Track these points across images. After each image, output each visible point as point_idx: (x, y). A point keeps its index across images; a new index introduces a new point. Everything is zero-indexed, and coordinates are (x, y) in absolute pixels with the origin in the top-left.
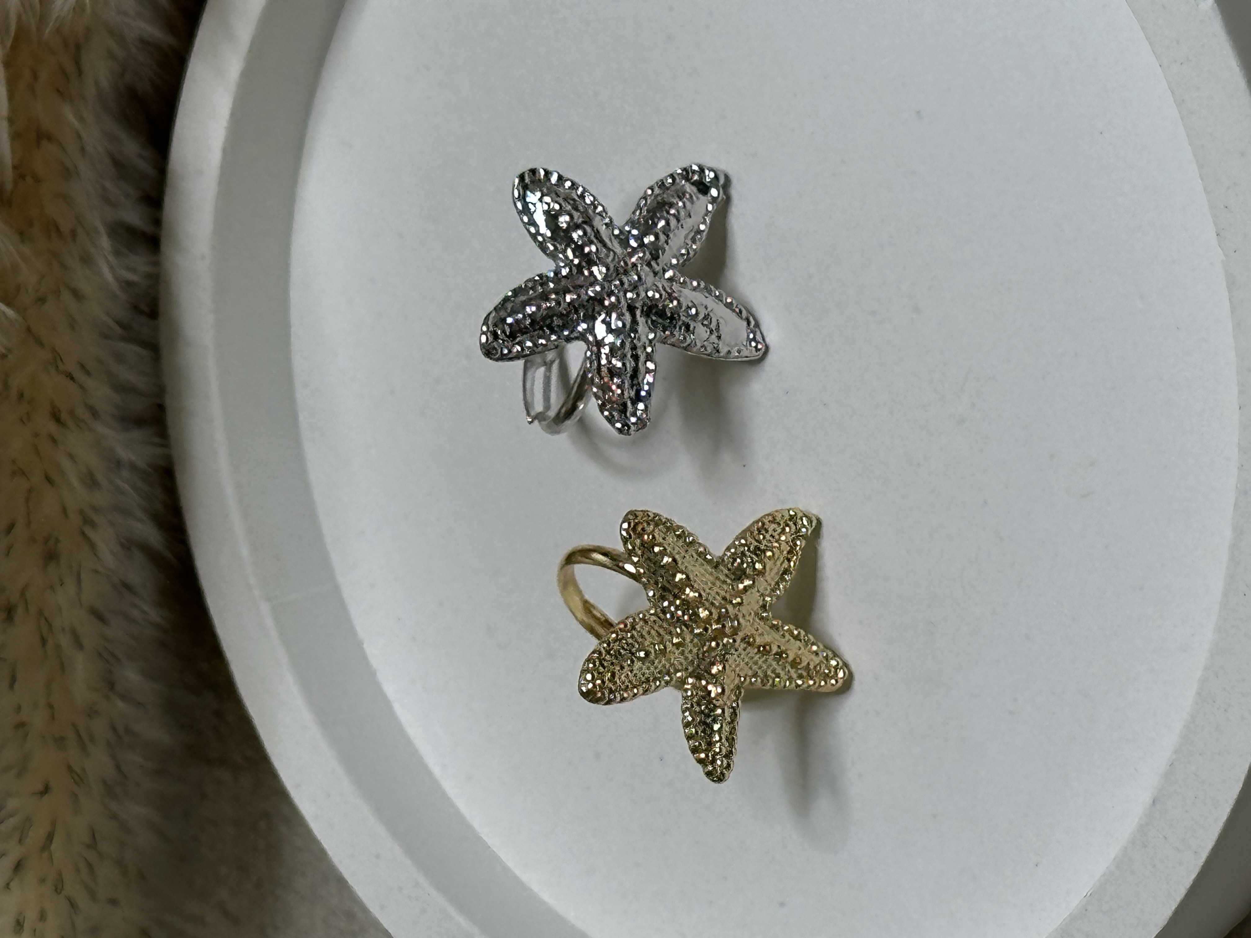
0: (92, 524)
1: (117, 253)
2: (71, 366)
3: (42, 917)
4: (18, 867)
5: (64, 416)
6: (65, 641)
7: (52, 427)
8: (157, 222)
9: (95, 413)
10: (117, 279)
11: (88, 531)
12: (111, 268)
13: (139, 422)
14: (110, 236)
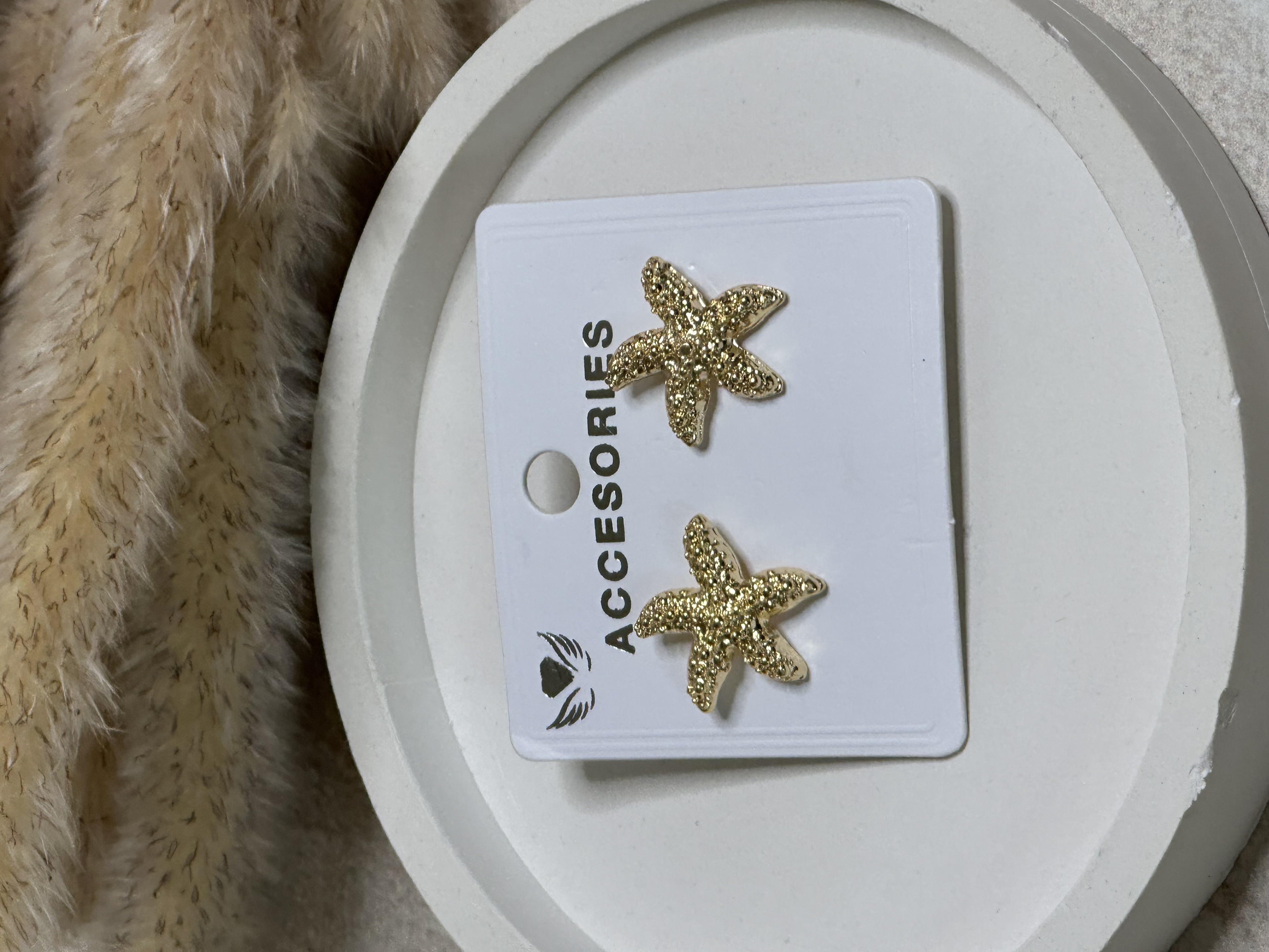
0: (247, 608)
1: (287, 394)
2: (242, 479)
3: (180, 922)
4: (165, 879)
5: (234, 519)
6: (218, 699)
7: (224, 524)
8: (319, 371)
9: (258, 519)
10: (284, 414)
11: (244, 612)
12: (281, 404)
13: (291, 531)
14: (282, 380)
